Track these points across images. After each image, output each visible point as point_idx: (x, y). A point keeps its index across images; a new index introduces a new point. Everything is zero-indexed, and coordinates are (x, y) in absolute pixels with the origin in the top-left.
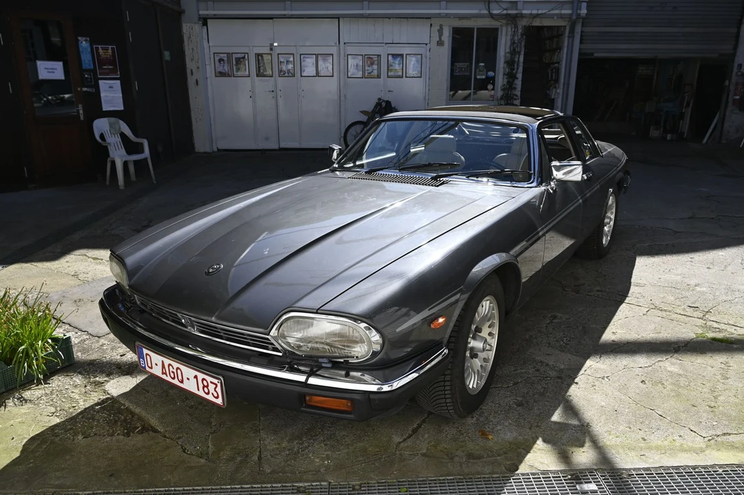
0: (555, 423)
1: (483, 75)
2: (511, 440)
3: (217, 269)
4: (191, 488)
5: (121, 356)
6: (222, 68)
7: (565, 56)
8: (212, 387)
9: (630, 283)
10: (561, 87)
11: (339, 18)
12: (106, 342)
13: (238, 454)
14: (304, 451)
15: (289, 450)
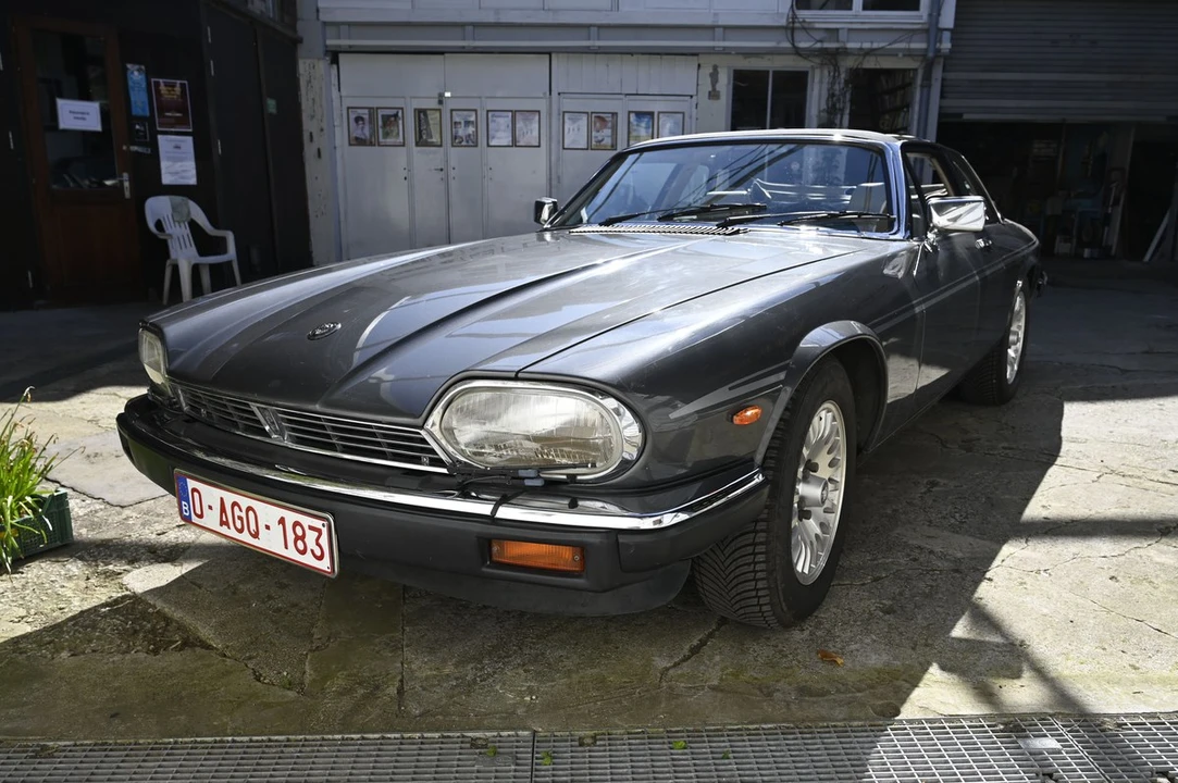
0: (960, 640)
2: (879, 665)
3: (330, 329)
4: (264, 738)
5: (159, 535)
6: (359, 132)
7: (916, 117)
8: (311, 537)
9: (1060, 438)
11: (550, 54)
12: (134, 515)
13: (359, 684)
14: (484, 680)
15: (457, 679)
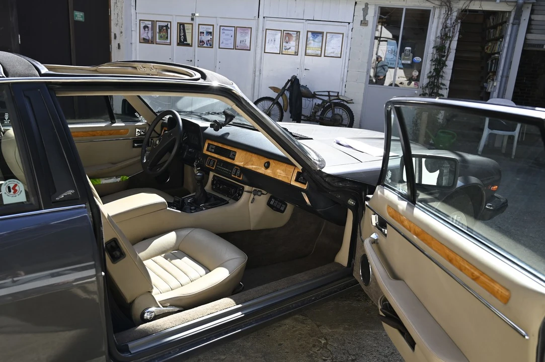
1: (408, 59)
6: (145, 35)
7: (506, 45)
10: (499, 78)
